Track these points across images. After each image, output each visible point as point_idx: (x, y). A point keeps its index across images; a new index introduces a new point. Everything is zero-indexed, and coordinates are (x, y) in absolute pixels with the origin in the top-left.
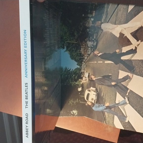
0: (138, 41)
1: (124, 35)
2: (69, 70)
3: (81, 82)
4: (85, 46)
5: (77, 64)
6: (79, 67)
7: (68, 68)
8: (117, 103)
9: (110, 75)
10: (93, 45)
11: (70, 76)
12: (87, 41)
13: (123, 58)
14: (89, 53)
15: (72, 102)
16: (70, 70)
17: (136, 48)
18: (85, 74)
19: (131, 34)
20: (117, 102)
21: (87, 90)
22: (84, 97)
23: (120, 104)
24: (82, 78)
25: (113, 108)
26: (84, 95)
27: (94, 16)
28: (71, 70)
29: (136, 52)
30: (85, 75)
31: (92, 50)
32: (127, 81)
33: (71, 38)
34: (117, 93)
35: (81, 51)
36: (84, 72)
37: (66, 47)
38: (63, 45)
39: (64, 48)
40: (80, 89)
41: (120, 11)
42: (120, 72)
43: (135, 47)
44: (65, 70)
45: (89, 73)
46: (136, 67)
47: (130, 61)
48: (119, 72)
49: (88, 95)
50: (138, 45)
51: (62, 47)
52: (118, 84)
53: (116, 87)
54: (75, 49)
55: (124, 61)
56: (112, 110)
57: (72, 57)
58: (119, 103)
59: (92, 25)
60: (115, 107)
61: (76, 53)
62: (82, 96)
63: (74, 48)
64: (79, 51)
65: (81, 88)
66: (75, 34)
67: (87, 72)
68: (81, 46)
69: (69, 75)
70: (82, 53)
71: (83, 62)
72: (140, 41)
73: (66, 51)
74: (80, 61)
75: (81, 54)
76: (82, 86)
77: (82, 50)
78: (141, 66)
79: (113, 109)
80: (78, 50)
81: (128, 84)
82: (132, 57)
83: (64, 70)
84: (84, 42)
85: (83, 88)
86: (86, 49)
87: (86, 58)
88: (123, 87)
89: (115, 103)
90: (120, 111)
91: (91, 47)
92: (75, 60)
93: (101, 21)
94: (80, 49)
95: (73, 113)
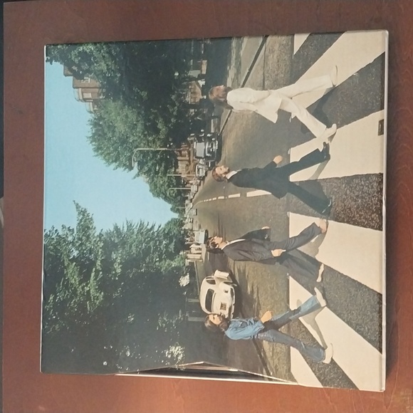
0: (329, 126)
1: (290, 114)
2: (149, 227)
3: (187, 258)
4: (189, 156)
5: (172, 209)
6: (176, 216)
7: (146, 224)
8: (292, 309)
9: (265, 229)
10: (209, 152)
11: (155, 245)
12: (192, 142)
13: (295, 177)
14: (200, 175)
15: (164, 322)
16: (153, 227)
17: (326, 146)
18: (196, 233)
19: (308, 109)
20: (293, 307)
21: (205, 280)
22: (199, 304)
23: (302, 310)
24: (188, 248)
25: (284, 324)
26: (198, 297)
27: (204, 72)
28: (156, 229)
29: (328, 157)
30: (195, 238)
31: (207, 164)
32: (313, 241)
33: (150, 139)
34: (291, 280)
35: (179, 170)
36: (192, 230)
37: (136, 164)
38: (130, 159)
39: (131, 168)
40: (185, 281)
41: (273, 52)
42: (293, 216)
43: (324, 143)
44: (140, 230)
45: (207, 231)
46: (334, 198)
47: (314, 183)
48: (288, 219)
49: (210, 293)
50: (331, 138)
51: (127, 167)
52: (290, 253)
53: (286, 262)
54: (162, 168)
55: (298, 184)
56: (281, 332)
57: (157, 192)
58: (299, 310)
59: (201, 97)
60: (291, 320)
61: (166, 179)
62: (193, 301)
63: (160, 166)
64: (175, 172)
65: (188, 277)
66: (160, 126)
67: (200, 227)
68: (179, 158)
69: (151, 243)
70: (183, 176)
71: (187, 202)
72: (334, 126)
73: (138, 175)
74: (179, 198)
75: (178, 178)
76: (191, 270)
77: (182, 167)
78: (346, 194)
79: (283, 327)
80: (171, 168)
81: (318, 250)
82: (320, 171)
83: (136, 231)
84: (184, 145)
85: (193, 275)
86: (192, 164)
87: (194, 188)
88: (305, 260)
89: (288, 308)
90: (305, 333)
91: (206, 157)
92: (166, 198)
93: (225, 85)
94: (177, 167)
95: (172, 354)
